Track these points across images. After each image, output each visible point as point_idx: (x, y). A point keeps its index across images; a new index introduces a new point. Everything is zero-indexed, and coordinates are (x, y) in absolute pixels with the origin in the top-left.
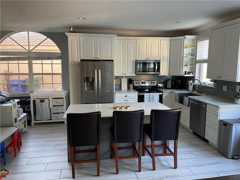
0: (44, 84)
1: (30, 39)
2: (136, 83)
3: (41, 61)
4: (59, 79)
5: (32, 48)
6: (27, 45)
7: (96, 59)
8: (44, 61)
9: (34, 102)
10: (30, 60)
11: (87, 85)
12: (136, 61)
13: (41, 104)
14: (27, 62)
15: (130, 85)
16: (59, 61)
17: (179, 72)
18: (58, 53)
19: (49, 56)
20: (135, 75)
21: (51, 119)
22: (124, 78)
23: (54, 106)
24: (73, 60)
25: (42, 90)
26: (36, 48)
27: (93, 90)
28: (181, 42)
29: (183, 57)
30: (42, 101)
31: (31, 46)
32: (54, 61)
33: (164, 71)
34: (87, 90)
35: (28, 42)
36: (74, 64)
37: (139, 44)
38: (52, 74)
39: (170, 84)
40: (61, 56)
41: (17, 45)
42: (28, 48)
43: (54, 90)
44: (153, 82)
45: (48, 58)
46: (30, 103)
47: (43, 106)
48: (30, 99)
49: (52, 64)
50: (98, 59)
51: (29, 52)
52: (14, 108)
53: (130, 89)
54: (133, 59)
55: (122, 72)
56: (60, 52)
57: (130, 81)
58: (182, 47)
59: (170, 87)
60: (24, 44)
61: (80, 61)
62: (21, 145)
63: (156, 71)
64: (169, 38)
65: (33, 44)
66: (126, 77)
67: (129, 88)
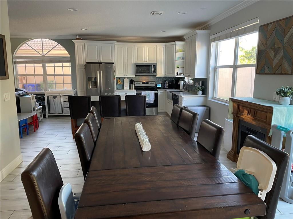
0: (56, 84)
1: (44, 43)
2: (137, 83)
3: (53, 64)
4: (69, 80)
5: (46, 52)
6: (41, 50)
7: (99, 62)
8: (56, 64)
9: (48, 98)
10: (45, 63)
11: (91, 83)
12: (135, 64)
13: (53, 100)
14: (41, 65)
15: (131, 85)
16: (69, 64)
17: (173, 74)
18: (68, 57)
19: (60, 60)
20: (135, 76)
21: (62, 113)
22: (126, 78)
23: (64, 102)
24: (79, 63)
25: (55, 89)
26: (49, 53)
27: (96, 88)
28: (173, 47)
29: (175, 60)
30: (55, 97)
31: (44, 50)
32: (65, 64)
33: (160, 72)
34: (91, 88)
35: (42, 46)
36: (81, 66)
37: (137, 48)
38: (63, 75)
39: (167, 84)
40: (70, 59)
41: (31, 49)
42: (42, 52)
43: (65, 89)
44: (152, 82)
45: (59, 62)
46: (44, 100)
47: (55, 101)
48: (45, 96)
49: (63, 66)
50: (101, 62)
51: (43, 56)
52: (33, 99)
53: (132, 88)
54: (132, 61)
55: (123, 73)
56: (69, 56)
57: (132, 82)
58: (174, 52)
59: (167, 87)
60: (38, 48)
61: (85, 63)
62: (38, 127)
63: (153, 72)
64: (164, 44)
65: (47, 48)
66: (128, 78)
67: (130, 88)
